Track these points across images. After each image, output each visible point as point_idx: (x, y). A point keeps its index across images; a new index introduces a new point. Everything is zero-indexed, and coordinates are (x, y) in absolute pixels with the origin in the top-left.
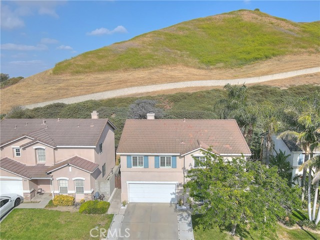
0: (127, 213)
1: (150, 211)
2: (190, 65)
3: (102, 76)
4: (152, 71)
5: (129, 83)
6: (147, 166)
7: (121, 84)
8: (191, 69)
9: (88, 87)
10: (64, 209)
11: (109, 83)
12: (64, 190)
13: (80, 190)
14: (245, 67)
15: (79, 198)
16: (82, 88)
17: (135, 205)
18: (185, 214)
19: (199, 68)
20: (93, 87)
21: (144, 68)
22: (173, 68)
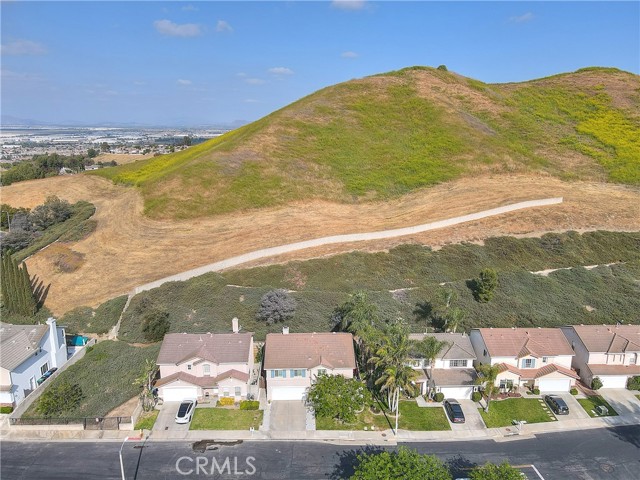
0: (272, 409)
1: (287, 406)
2: (331, 196)
3: (215, 223)
4: (281, 212)
5: (252, 237)
6: (285, 376)
7: (241, 240)
8: (332, 205)
9: (202, 247)
10: (229, 407)
11: (226, 239)
12: (227, 393)
13: (238, 393)
14: (404, 197)
15: (238, 399)
16: (194, 248)
17: (277, 402)
18: (311, 408)
19: (343, 202)
20: (207, 247)
21: (269, 206)
22: (308, 206)
